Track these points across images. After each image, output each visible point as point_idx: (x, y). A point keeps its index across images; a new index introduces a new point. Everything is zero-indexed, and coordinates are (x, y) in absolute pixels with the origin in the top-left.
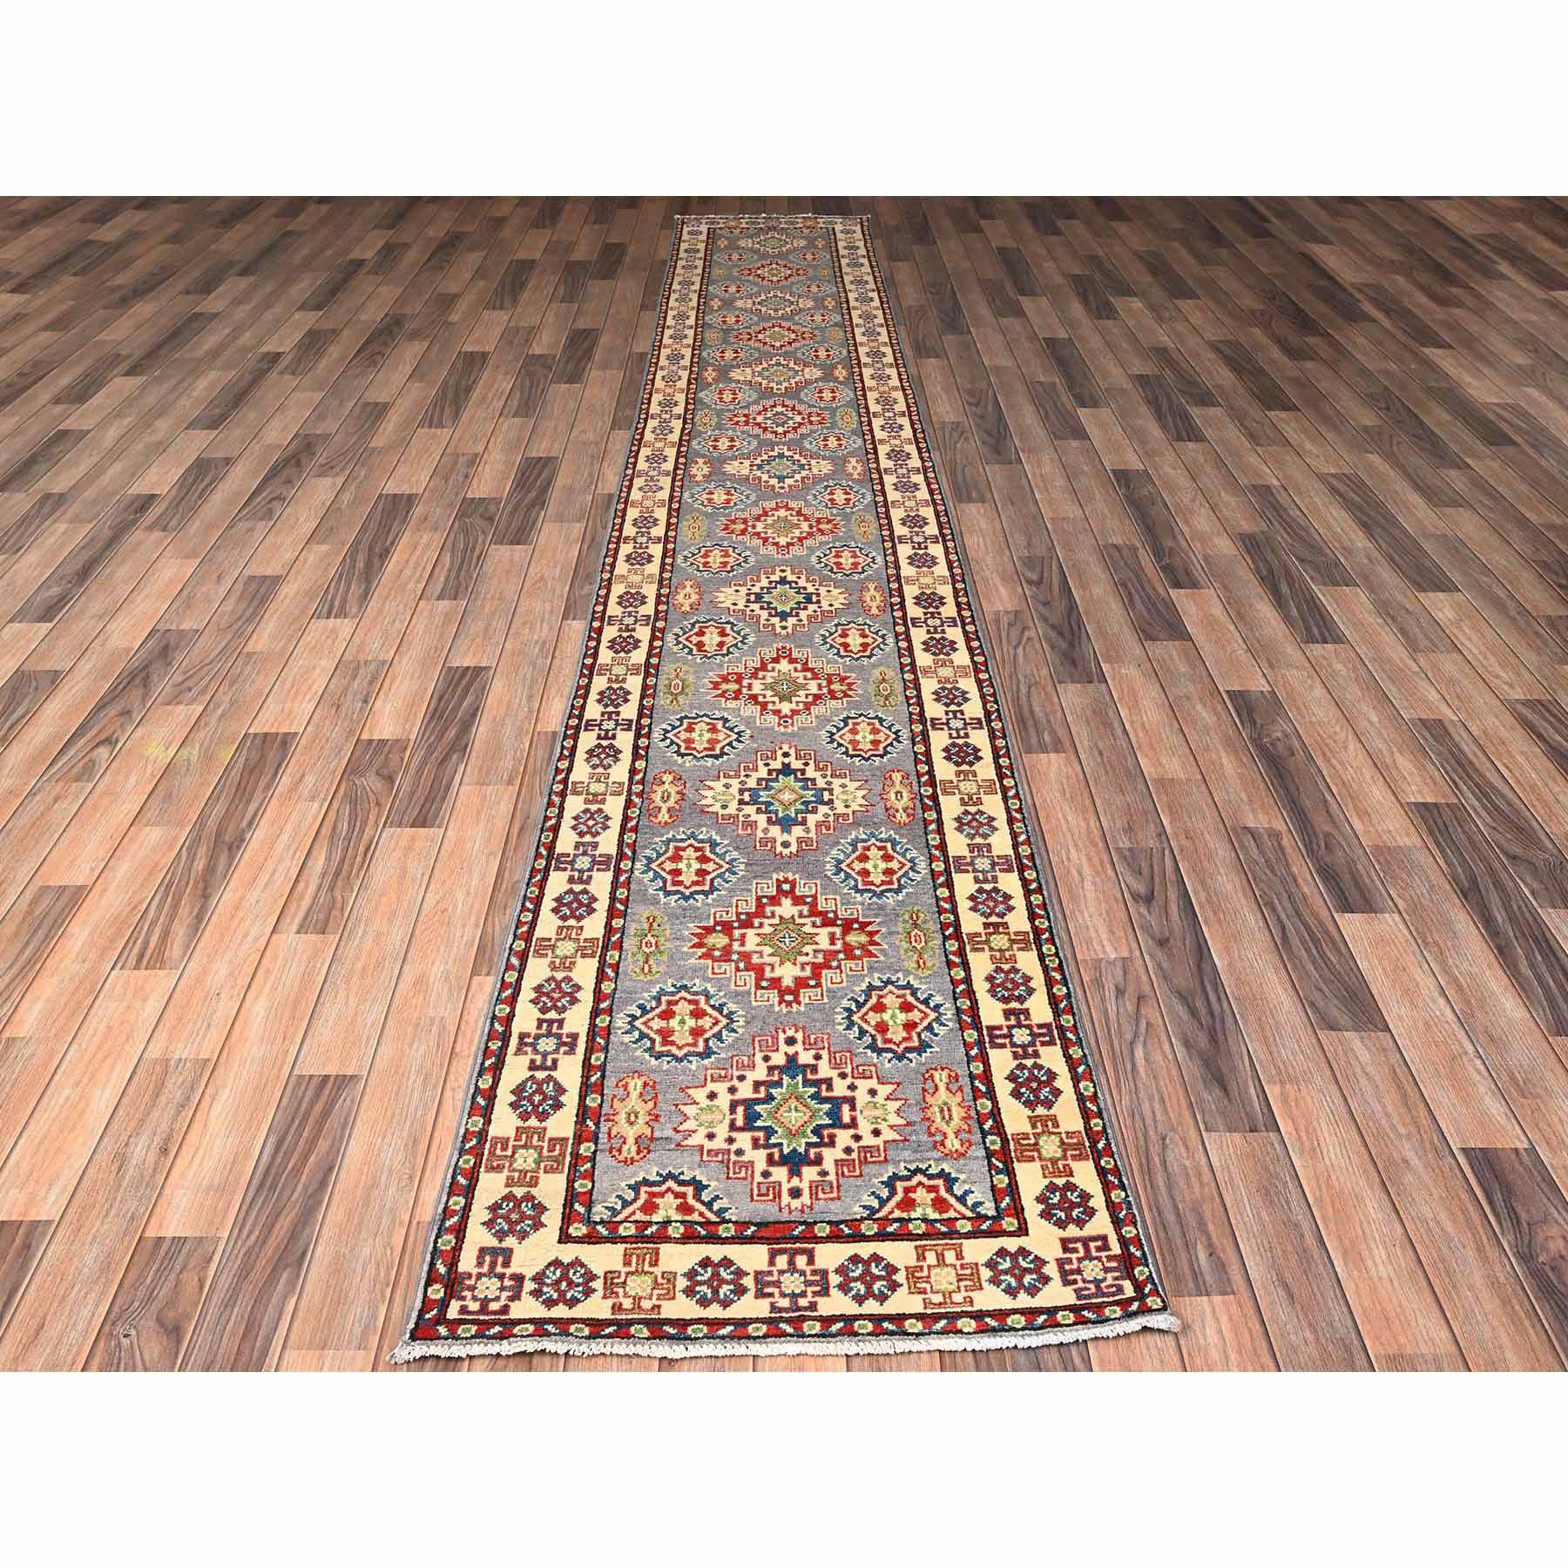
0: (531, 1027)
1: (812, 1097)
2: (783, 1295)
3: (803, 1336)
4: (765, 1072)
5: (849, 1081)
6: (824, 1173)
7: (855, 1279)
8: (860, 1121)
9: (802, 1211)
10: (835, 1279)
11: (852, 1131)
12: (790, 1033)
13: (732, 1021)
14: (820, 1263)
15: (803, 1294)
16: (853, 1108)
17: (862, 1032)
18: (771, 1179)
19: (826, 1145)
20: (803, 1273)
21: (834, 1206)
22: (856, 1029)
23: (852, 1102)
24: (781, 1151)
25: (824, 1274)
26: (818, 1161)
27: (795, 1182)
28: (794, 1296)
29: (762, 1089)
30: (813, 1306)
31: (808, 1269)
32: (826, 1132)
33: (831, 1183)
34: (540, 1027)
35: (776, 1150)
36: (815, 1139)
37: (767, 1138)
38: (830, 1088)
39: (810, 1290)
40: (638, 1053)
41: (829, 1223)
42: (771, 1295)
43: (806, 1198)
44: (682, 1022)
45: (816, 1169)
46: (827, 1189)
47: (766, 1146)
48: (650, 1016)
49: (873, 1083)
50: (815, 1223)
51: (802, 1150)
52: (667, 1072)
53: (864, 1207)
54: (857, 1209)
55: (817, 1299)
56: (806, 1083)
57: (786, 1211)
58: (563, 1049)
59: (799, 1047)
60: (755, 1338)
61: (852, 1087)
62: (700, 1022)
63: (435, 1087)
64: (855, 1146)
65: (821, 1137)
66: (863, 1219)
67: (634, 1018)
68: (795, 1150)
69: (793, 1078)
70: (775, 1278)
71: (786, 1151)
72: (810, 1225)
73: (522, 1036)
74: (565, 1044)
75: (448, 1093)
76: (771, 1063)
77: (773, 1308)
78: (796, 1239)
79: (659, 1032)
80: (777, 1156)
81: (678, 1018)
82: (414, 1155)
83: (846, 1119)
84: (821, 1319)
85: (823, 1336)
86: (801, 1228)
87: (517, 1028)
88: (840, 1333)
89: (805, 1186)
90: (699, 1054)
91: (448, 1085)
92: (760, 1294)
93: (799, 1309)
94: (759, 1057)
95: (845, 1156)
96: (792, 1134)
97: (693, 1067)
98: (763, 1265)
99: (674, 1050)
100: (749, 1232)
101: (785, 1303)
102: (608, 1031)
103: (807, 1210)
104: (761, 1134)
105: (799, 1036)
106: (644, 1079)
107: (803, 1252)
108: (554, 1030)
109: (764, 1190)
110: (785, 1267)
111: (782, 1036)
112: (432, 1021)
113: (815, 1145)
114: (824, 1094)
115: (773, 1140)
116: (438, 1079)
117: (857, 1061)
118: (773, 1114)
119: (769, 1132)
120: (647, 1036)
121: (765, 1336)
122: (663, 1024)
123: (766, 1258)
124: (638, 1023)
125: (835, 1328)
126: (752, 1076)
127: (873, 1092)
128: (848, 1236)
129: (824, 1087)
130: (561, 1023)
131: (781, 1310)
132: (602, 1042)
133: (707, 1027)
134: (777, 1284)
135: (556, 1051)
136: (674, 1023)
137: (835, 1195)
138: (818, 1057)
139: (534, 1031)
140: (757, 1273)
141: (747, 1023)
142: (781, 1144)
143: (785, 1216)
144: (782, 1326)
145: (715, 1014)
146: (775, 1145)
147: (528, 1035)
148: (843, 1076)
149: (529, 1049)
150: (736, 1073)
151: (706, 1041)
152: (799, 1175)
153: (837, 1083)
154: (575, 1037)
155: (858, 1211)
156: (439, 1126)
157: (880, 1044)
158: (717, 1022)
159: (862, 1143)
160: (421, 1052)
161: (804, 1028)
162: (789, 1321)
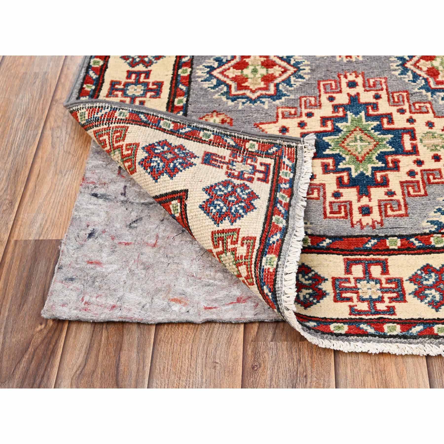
0: (122, 77)
1: (375, 129)
2: (362, 300)
3: (385, 336)
4: (331, 109)
5: (407, 115)
6: (391, 193)
7: (430, 287)
8: (420, 148)
9: (373, 227)
10: (409, 287)
11: (414, 157)
12: (351, 78)
13: (299, 69)
14: (394, 273)
15: (381, 300)
16: (413, 138)
17: (416, 77)
18: (342, 199)
19: (391, 169)
20: (378, 281)
21: (404, 222)
22: (410, 73)
23: (412, 133)
24: (350, 175)
25: (399, 282)
26: (385, 183)
27: (365, 201)
28: (372, 301)
29: (329, 123)
30: (391, 310)
31: (383, 278)
32: (390, 159)
33: (398, 201)
34: (129, 77)
35: (345, 174)
36: (380, 164)
37: (336, 164)
38: (391, 121)
39: (386, 296)
40: (216, 96)
41: (400, 236)
42: (350, 299)
43: (376, 215)
44: (255, 71)
45: (383, 190)
46: (395, 207)
47: (336, 171)
48: (226, 66)
49: (430, 117)
50: (387, 237)
51: (369, 173)
52: (243, 111)
53: (432, 222)
54: (425, 224)
55: (393, 304)
56: (368, 117)
57: (358, 227)
58: (149, 94)
59: (360, 89)
60: (338, 335)
61: (411, 120)
62: (271, 71)
63: (37, 127)
64: (417, 169)
65: (386, 163)
66: (431, 233)
67: (212, 69)
68: (362, 174)
69: (357, 113)
70: (352, 284)
71: (354, 174)
72: (382, 239)
73: (113, 84)
74: (151, 90)
75: (48, 132)
76: (335, 102)
77: (352, 310)
78: (369, 252)
79: (234, 79)
80: (346, 179)
81: (251, 68)
82: (15, 183)
83: (408, 146)
84: (399, 321)
85: (405, 337)
86: (373, 241)
87: (109, 77)
88: (420, 335)
89: (374, 204)
90: (270, 96)
91: (48, 125)
92: (338, 298)
93: (378, 312)
94: (324, 98)
95: (409, 179)
96: (359, 160)
97: (266, 107)
98: (340, 272)
99: (248, 93)
100: (324, 244)
101: (364, 306)
102: (189, 80)
103: (378, 226)
104: (330, 161)
105: (360, 80)
106: (222, 117)
107: (377, 262)
108: (142, 79)
109: (336, 209)
110: (361, 275)
111: (344, 82)
112: (36, 75)
113: (381, 169)
114: (386, 126)
115: (341, 166)
116: (39, 120)
117: (413, 99)
118: (341, 143)
119: (338, 159)
120: (224, 83)
121: (347, 335)
122: (238, 73)
123: (342, 266)
124: (215, 73)
125: (416, 329)
126: (319, 113)
127: (430, 125)
128: (419, 248)
129: (385, 120)
130: (148, 74)
131: (360, 312)
132: (184, 88)
133: (277, 74)
134: (355, 290)
135: (144, 95)
136: (247, 72)
137: (403, 212)
138: (377, 97)
139: (124, 80)
140: (334, 280)
141: (312, 70)
142: (349, 170)
143: (357, 231)
144: (364, 326)
145: (284, 64)
146: (343, 170)
147: (119, 83)
148: (402, 111)
149: (120, 93)
150: (305, 111)
151: (277, 85)
152: (368, 195)
153: (396, 116)
154: (160, 85)
155: (427, 227)
156: (38, 160)
157: (433, 85)
158: (285, 71)
159: (424, 167)
160: (26, 100)
161: (363, 75)
162: (369, 322)
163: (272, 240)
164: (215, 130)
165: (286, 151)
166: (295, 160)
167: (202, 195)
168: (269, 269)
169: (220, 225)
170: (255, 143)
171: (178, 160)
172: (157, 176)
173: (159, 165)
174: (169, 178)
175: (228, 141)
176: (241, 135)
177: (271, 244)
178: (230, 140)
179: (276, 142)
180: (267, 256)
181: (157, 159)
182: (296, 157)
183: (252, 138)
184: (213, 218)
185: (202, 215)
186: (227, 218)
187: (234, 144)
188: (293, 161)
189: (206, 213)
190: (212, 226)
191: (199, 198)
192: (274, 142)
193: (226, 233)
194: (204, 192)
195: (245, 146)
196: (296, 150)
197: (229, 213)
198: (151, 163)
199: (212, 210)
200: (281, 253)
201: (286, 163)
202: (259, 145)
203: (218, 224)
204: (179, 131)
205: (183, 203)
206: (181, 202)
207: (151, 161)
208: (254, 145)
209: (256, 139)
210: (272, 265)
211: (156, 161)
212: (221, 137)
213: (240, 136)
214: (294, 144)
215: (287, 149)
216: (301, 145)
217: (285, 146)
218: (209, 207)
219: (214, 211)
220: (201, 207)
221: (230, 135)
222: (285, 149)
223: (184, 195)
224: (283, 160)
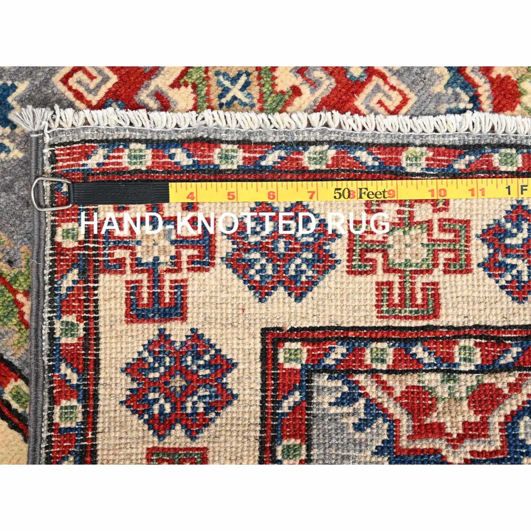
163: (370, 163)
164: (46, 316)
165: (65, 164)
166: (87, 144)
167: (275, 300)
168: (427, 159)
169: (338, 258)
170: (59, 230)
171: (189, 363)
172: (228, 395)
173: (205, 397)
174: (235, 371)
175: (71, 284)
176: (44, 262)
177: (380, 163)
178: (65, 282)
179: (49, 189)
180: (404, 165)
181: (189, 405)
182: (78, 142)
183: (48, 239)
184: (324, 272)
185: (315, 296)
186: (327, 248)
187: (76, 271)
188: (93, 147)
189: (312, 288)
190: (339, 273)
191: (281, 305)
192: (48, 193)
193: (355, 245)
194: (269, 298)
195: (74, 249)
196: (60, 144)
197: (316, 246)
198: (198, 414)
199: (307, 277)
200: (398, 144)
201: (101, 160)
202: (63, 221)
203: (336, 261)
204: (78, 386)
205: (287, 335)
206: (285, 340)
207: (192, 414)
208: (67, 232)
209: (48, 229)
210: (422, 153)
211: (194, 403)
212: (61, 301)
213: (48, 263)
214: (47, 151)
215: (60, 164)
216: (47, 136)
217: (53, 169)
218: (302, 283)
219: (310, 273)
220: (299, 298)
221: (52, 282)
222: (61, 167)
223: (272, 334)
224: (95, 166)
